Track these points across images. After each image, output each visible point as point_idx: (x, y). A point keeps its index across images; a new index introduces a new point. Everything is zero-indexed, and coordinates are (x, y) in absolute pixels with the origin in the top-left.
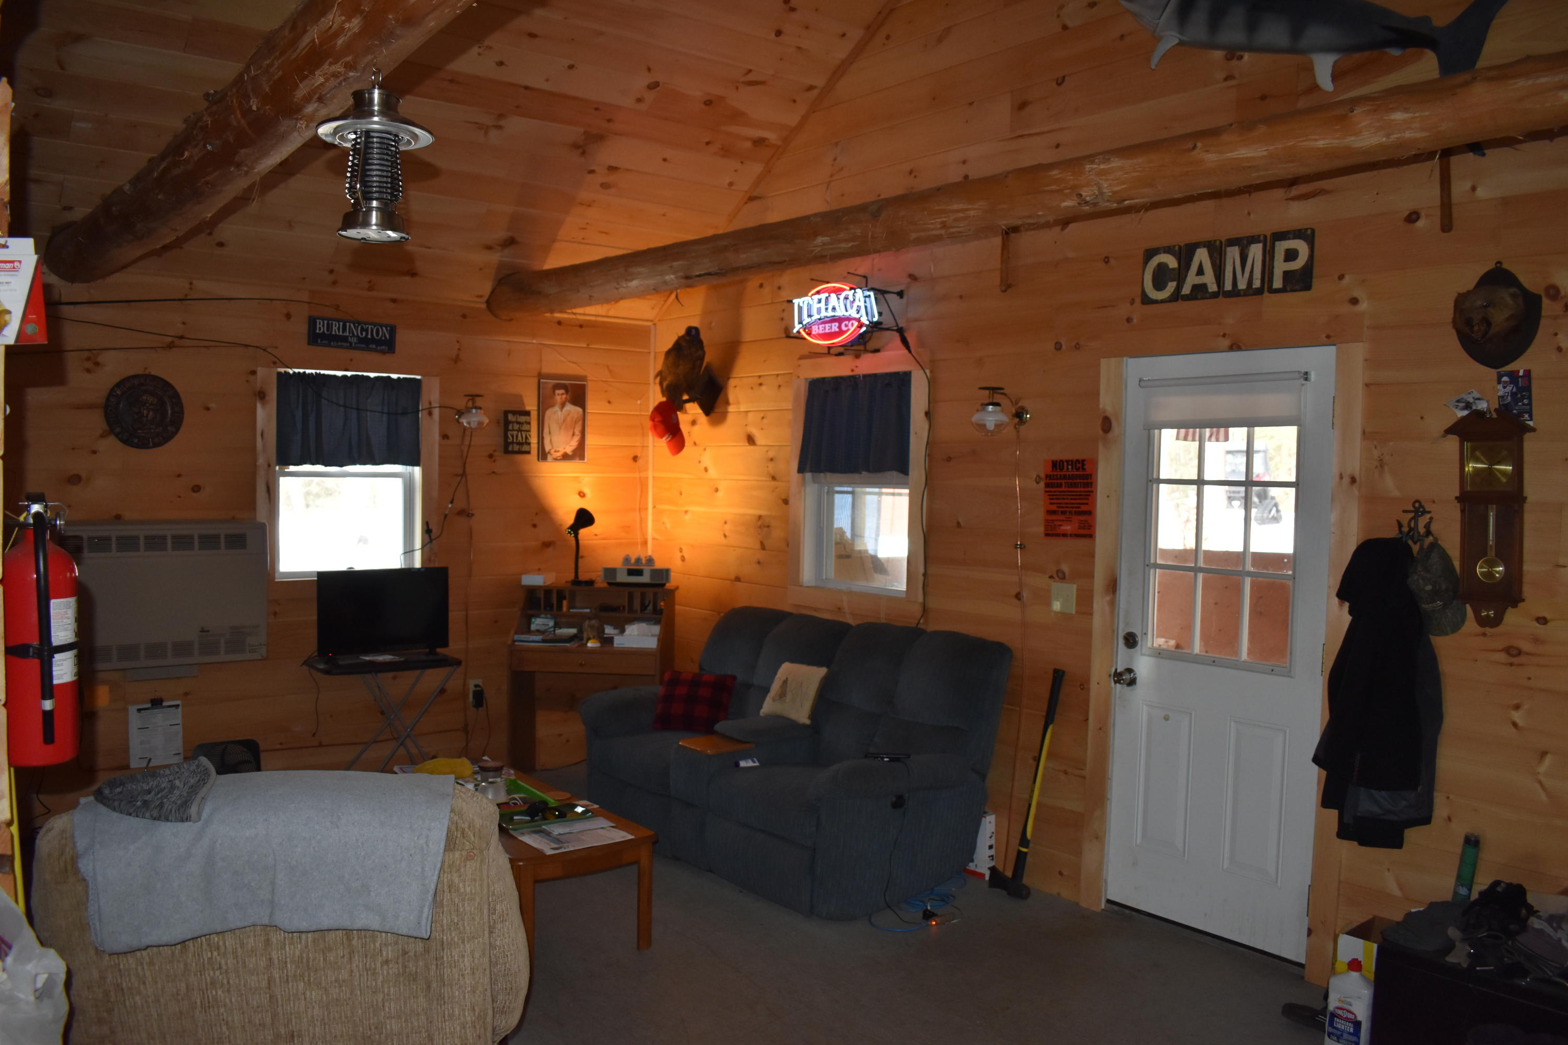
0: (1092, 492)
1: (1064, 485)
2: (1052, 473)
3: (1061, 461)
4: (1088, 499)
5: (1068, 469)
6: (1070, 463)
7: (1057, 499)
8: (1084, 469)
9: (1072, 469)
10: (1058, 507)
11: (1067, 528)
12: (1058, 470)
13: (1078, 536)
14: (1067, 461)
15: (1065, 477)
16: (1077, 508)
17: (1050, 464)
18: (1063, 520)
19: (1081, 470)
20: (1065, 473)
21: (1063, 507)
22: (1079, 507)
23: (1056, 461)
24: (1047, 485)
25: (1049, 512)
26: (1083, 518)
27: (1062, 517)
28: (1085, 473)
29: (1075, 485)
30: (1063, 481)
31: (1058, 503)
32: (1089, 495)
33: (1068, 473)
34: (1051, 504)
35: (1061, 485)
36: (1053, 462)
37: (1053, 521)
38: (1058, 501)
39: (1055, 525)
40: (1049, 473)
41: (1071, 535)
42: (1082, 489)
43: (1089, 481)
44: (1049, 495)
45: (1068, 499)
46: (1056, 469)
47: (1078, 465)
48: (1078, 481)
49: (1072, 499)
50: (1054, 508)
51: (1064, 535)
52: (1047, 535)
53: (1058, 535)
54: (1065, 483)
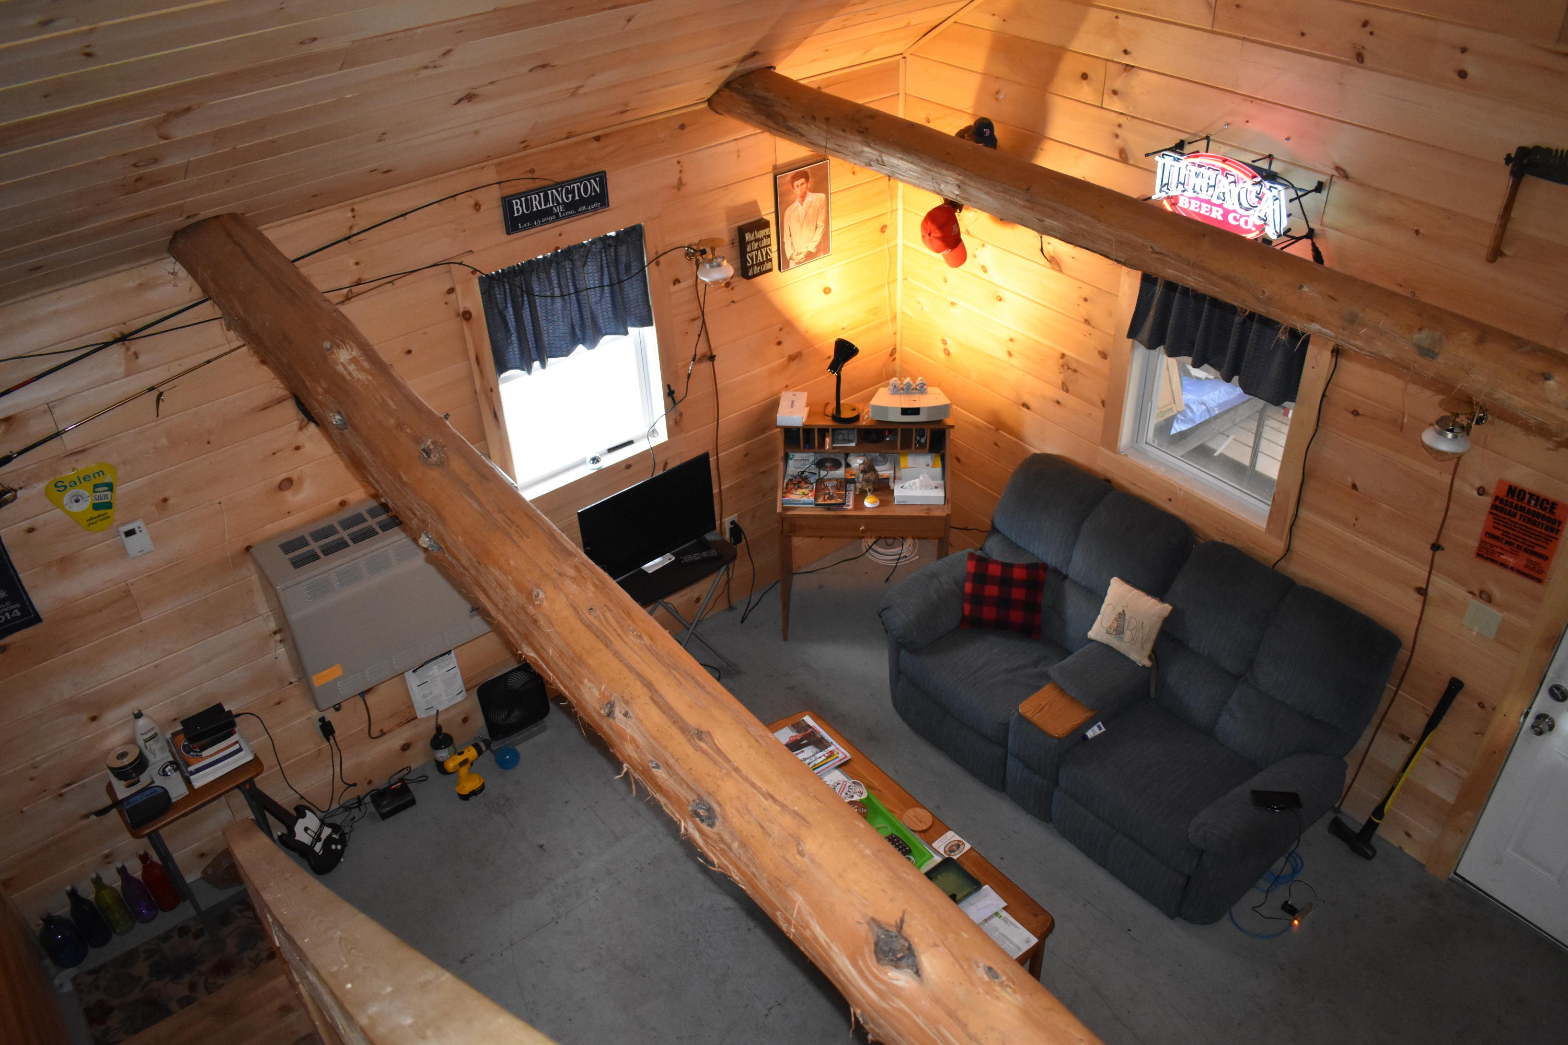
0: (1556, 539)
1: (1518, 516)
2: (1506, 498)
3: (1521, 490)
4: (1548, 544)
5: (1529, 502)
6: (1535, 498)
7: (1504, 526)
8: (1551, 512)
9: (1536, 505)
10: (1502, 534)
11: (1511, 560)
12: (1515, 498)
13: (1520, 572)
14: (1531, 495)
15: (1522, 509)
16: (1528, 545)
17: (1507, 488)
18: (1506, 550)
19: (1548, 511)
20: (1523, 505)
21: (1510, 538)
22: (1533, 547)
23: (1516, 488)
24: (1494, 507)
25: (1487, 534)
26: (1535, 559)
27: (1507, 548)
28: (1552, 517)
29: (1535, 523)
30: (1519, 513)
31: (1503, 531)
32: (1551, 541)
33: (1528, 507)
34: (1494, 527)
35: (1515, 515)
36: (1510, 487)
37: (1492, 546)
38: (1506, 529)
39: (1494, 551)
40: (1501, 496)
41: (1512, 569)
42: (1544, 532)
43: (1556, 527)
44: (1494, 518)
45: (1520, 532)
46: (1513, 496)
47: (1545, 505)
48: (1540, 520)
49: (1524, 534)
50: (1498, 533)
51: (1503, 565)
52: (1478, 555)
53: (1494, 561)
54: (1521, 516)
